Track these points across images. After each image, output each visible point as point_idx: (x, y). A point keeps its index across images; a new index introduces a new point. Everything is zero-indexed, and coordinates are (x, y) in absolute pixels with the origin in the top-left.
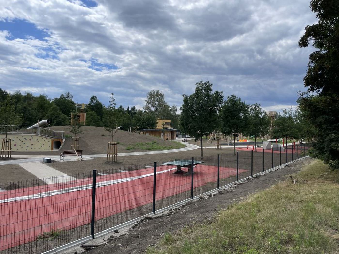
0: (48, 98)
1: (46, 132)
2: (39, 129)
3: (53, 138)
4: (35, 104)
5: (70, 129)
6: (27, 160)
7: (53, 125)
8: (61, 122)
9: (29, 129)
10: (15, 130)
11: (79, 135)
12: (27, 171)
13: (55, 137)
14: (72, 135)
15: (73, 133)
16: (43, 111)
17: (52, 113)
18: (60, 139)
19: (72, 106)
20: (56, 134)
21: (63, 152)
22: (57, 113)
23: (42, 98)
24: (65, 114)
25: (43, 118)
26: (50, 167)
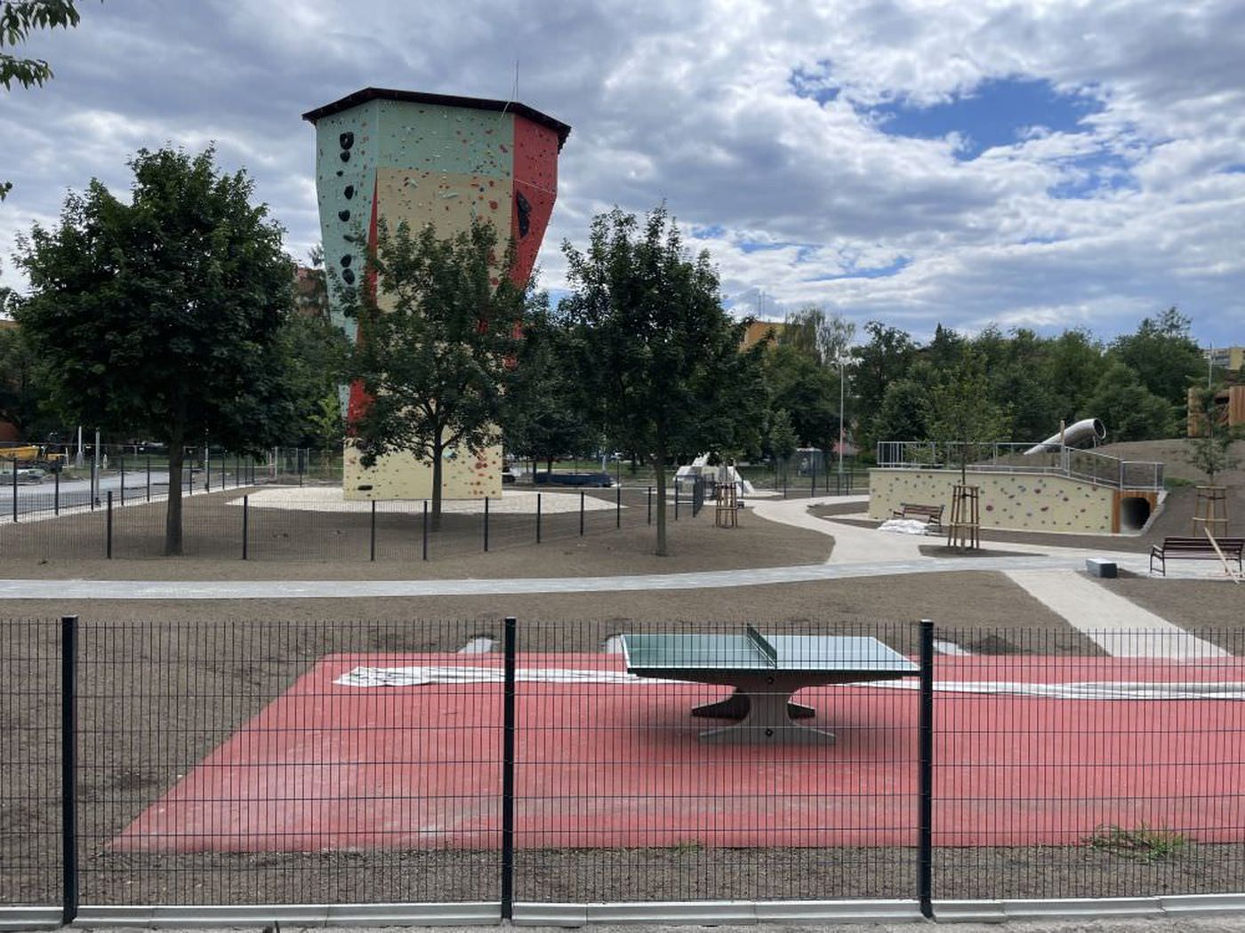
0: (1092, 341)
1: (1091, 465)
2: (1066, 455)
3: (1118, 485)
4: (1047, 365)
5: (1186, 452)
6: (1032, 561)
7: (1116, 438)
8: (1145, 428)
9: (1034, 454)
10: (987, 459)
11: (1223, 479)
12: (1036, 599)
13: (1124, 483)
14: (1195, 475)
15: (1202, 468)
16: (1075, 388)
17: (1110, 392)
18: (1146, 490)
19: (1189, 359)
20: (1130, 472)
21: (1163, 541)
22: (1131, 391)
23: (1073, 341)
24: (1163, 396)
25: (1077, 414)
26: (1114, 595)
